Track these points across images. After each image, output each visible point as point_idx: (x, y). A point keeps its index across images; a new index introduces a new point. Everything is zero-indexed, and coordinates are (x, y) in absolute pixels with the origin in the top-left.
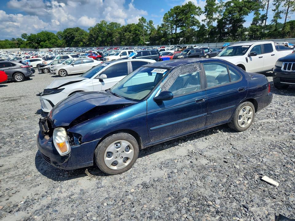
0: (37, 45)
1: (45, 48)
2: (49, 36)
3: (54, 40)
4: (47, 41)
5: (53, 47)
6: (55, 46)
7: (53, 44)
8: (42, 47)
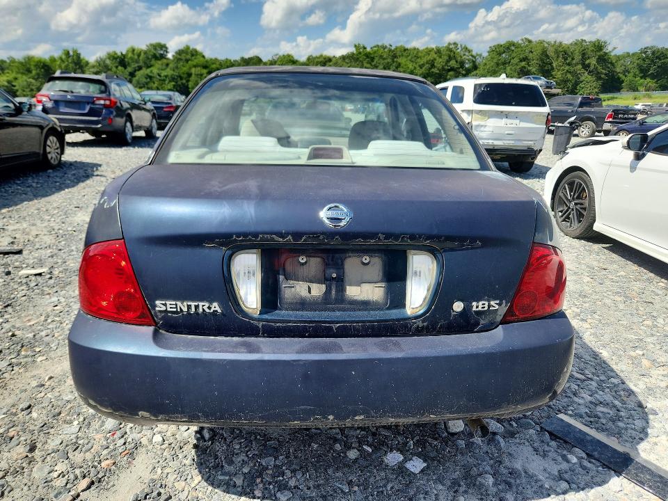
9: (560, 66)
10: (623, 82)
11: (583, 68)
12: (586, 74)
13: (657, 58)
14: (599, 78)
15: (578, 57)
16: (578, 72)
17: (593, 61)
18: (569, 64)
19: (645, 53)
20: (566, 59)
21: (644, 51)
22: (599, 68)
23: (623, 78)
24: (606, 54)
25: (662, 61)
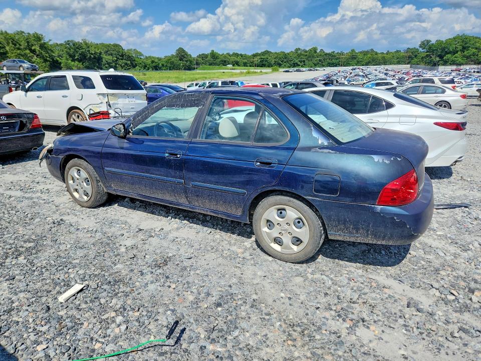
0: (438, 59)
1: (451, 64)
2: (466, 44)
3: (474, 50)
4: (459, 53)
5: (466, 64)
6: (472, 61)
7: (468, 57)
8: (445, 63)
9: (12, 50)
10: (60, 63)
11: (31, 52)
12: (35, 57)
13: (77, 48)
14: (46, 61)
15: (24, 44)
16: (29, 55)
17: (36, 48)
18: (19, 49)
19: (69, 44)
20: (15, 45)
21: (68, 43)
22: (43, 53)
23: (60, 61)
24: (45, 43)
25: (81, 50)
